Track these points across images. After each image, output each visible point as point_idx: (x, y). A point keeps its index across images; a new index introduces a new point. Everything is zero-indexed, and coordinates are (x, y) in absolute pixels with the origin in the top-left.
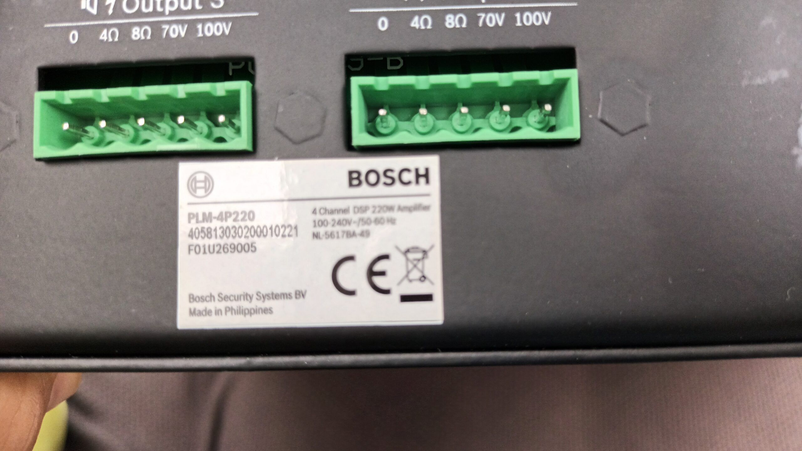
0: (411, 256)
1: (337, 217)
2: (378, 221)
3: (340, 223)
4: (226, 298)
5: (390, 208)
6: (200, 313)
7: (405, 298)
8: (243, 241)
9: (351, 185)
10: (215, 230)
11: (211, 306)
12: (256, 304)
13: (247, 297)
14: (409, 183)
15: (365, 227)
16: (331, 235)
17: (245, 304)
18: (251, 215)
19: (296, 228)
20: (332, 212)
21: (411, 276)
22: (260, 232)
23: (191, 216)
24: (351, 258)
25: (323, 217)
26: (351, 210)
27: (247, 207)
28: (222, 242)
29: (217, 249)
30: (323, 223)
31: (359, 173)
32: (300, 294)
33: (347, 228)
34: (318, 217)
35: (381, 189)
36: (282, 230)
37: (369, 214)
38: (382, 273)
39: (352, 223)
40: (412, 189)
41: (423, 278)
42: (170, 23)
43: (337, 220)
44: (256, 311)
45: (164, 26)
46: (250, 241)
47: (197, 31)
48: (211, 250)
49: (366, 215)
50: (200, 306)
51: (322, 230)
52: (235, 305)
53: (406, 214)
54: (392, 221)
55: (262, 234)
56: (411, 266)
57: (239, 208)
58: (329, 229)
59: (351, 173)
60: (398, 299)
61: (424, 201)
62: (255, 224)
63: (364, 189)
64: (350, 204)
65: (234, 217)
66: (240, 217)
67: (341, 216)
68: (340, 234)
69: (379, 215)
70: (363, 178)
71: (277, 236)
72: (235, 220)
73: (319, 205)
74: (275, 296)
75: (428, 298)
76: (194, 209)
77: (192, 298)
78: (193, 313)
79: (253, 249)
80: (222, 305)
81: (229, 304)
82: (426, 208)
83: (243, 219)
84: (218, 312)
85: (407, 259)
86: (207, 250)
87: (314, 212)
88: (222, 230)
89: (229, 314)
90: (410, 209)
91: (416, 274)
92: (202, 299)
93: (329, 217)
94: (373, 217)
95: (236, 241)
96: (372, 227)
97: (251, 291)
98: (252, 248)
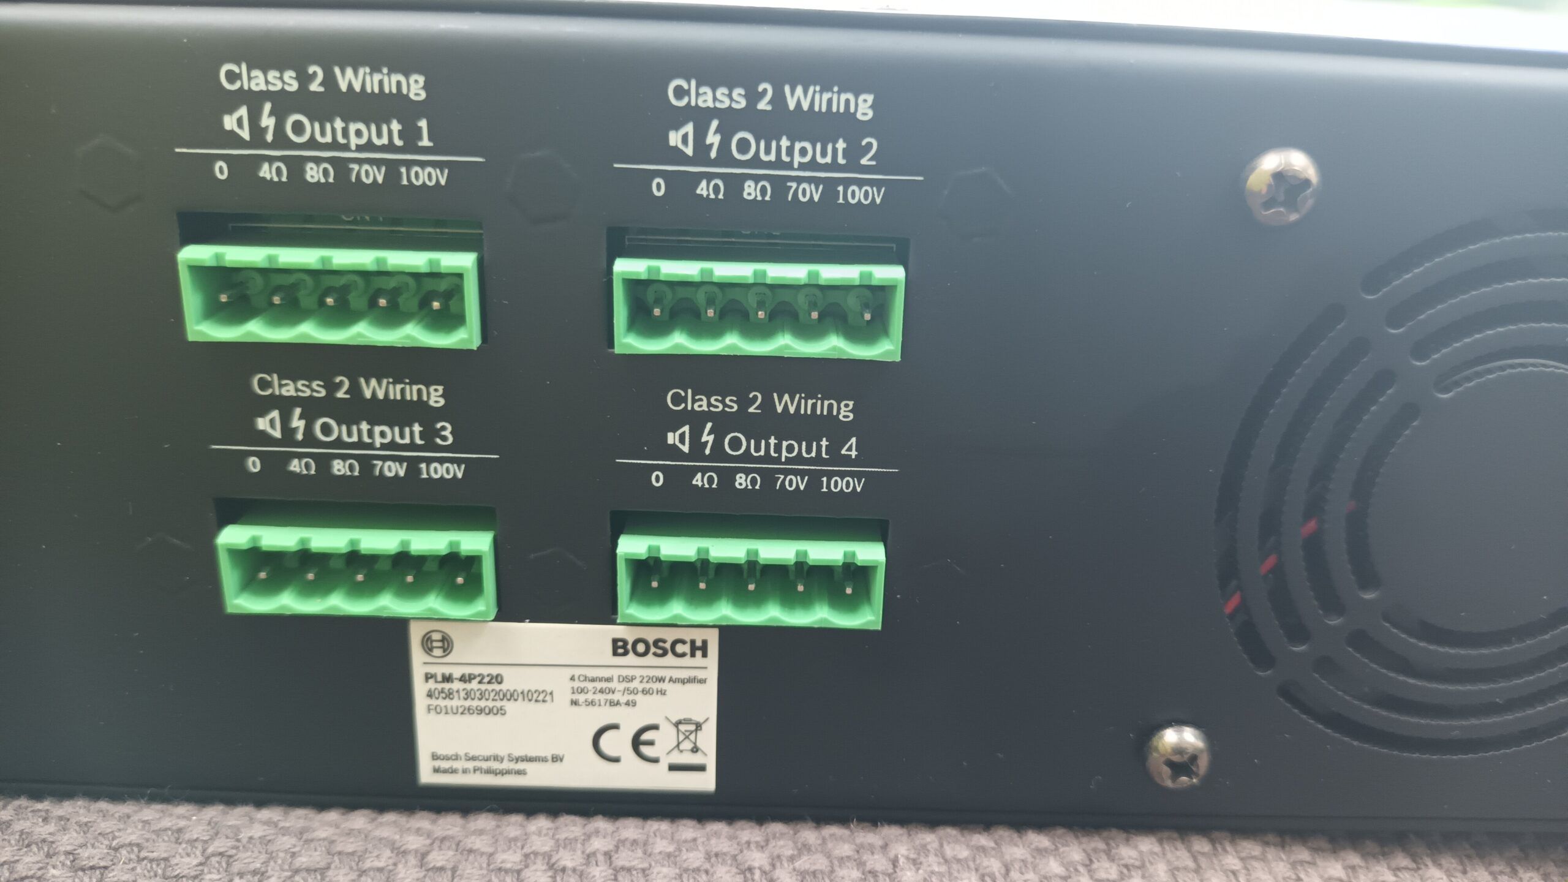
0: (682, 728)
1: (599, 685)
2: (645, 692)
3: (601, 691)
4: (474, 758)
5: (661, 680)
6: (445, 771)
7: (673, 768)
8: (490, 704)
9: (615, 654)
10: (458, 691)
11: (456, 765)
12: (506, 765)
13: (496, 758)
14: (683, 655)
15: (631, 697)
16: (592, 703)
17: (495, 765)
18: (498, 679)
19: (551, 693)
20: (593, 680)
21: (682, 747)
22: (511, 696)
23: (428, 677)
24: (615, 727)
25: (582, 685)
26: (615, 679)
27: (494, 671)
28: (468, 703)
29: (460, 710)
30: (582, 691)
31: (625, 642)
32: (556, 759)
33: (610, 697)
34: (576, 684)
35: (650, 660)
36: (535, 696)
37: (635, 684)
38: (651, 743)
39: (616, 692)
40: (687, 661)
41: (695, 750)
42: (384, 459)
43: (599, 689)
44: (508, 772)
46: (499, 704)
48: (455, 711)
49: (632, 685)
50: (445, 765)
51: (581, 698)
52: (485, 765)
53: (679, 686)
54: (663, 693)
55: (512, 698)
56: (681, 737)
57: (485, 671)
58: (590, 696)
59: (615, 641)
60: (667, 768)
61: (701, 674)
62: (504, 687)
63: (631, 659)
64: (615, 673)
65: (478, 679)
66: (486, 680)
67: (604, 685)
68: (603, 703)
69: (648, 686)
70: (629, 647)
71: (530, 700)
72: (480, 682)
73: (577, 672)
74: (531, 760)
75: (701, 768)
76: (432, 670)
77: (435, 757)
78: (436, 770)
79: (503, 712)
80: (470, 765)
81: (478, 764)
82: (702, 681)
83: (489, 682)
84: (465, 771)
85: (678, 730)
86: (449, 711)
87: (572, 679)
88: (465, 692)
89: (478, 772)
90: (683, 682)
91: (687, 745)
92: (447, 758)
93: (590, 686)
94: (640, 687)
95: (483, 704)
96: (639, 698)
97: (502, 752)
98: (501, 711)
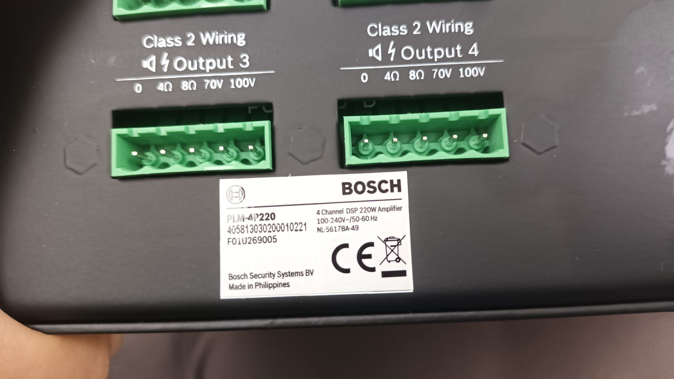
0: (389, 243)
1: (335, 216)
2: (364, 219)
3: (337, 220)
4: (256, 276)
5: (374, 209)
6: (237, 288)
7: (386, 274)
8: (267, 234)
10: (247, 227)
11: (245, 282)
12: (277, 280)
13: (271, 275)
15: (356, 223)
16: (330, 230)
17: (269, 280)
18: (272, 216)
19: (305, 224)
20: (331, 213)
21: (389, 258)
23: (229, 217)
24: (346, 246)
25: (324, 217)
26: (345, 211)
27: (270, 210)
28: (252, 235)
29: (248, 241)
30: (324, 221)
32: (309, 272)
33: (342, 224)
34: (321, 216)
35: (366, 196)
36: (295, 226)
37: (358, 214)
38: (369, 256)
39: (345, 221)
40: (389, 195)
41: (398, 259)
42: (209, 78)
43: (334, 219)
44: (278, 285)
45: (206, 81)
46: (272, 234)
47: (230, 83)
48: (245, 242)
49: (355, 215)
50: (237, 282)
51: (324, 226)
52: (262, 281)
53: (385, 213)
54: (375, 219)
55: (281, 230)
56: (389, 251)
57: (264, 211)
58: (329, 225)
60: (380, 275)
61: (397, 204)
62: (275, 222)
63: (354, 196)
64: (344, 206)
66: (265, 217)
67: (338, 216)
68: (337, 228)
69: (365, 215)
71: (292, 230)
72: (261, 219)
73: (321, 207)
74: (292, 274)
75: (402, 273)
76: (232, 213)
77: (231, 277)
78: (231, 287)
80: (253, 281)
81: (258, 280)
82: (399, 209)
83: (267, 219)
84: (250, 286)
85: (386, 246)
86: (241, 242)
87: (318, 213)
88: (251, 227)
89: (258, 287)
90: (387, 210)
91: (392, 257)
92: (239, 277)
93: (329, 217)
94: (360, 216)
95: (262, 235)
96: (360, 223)
97: (274, 271)
98: (274, 240)
